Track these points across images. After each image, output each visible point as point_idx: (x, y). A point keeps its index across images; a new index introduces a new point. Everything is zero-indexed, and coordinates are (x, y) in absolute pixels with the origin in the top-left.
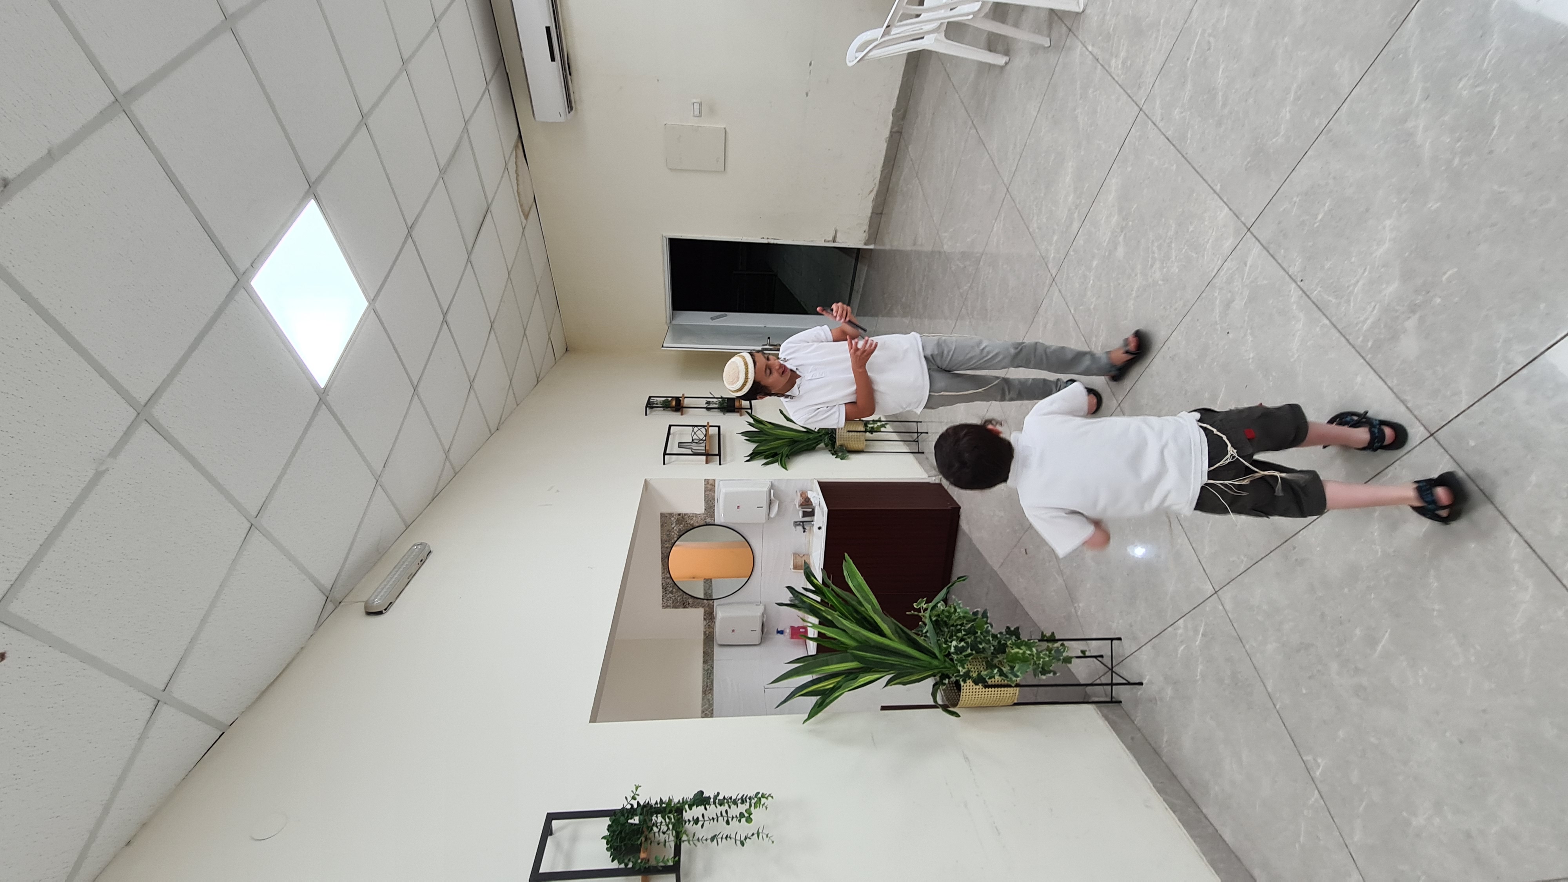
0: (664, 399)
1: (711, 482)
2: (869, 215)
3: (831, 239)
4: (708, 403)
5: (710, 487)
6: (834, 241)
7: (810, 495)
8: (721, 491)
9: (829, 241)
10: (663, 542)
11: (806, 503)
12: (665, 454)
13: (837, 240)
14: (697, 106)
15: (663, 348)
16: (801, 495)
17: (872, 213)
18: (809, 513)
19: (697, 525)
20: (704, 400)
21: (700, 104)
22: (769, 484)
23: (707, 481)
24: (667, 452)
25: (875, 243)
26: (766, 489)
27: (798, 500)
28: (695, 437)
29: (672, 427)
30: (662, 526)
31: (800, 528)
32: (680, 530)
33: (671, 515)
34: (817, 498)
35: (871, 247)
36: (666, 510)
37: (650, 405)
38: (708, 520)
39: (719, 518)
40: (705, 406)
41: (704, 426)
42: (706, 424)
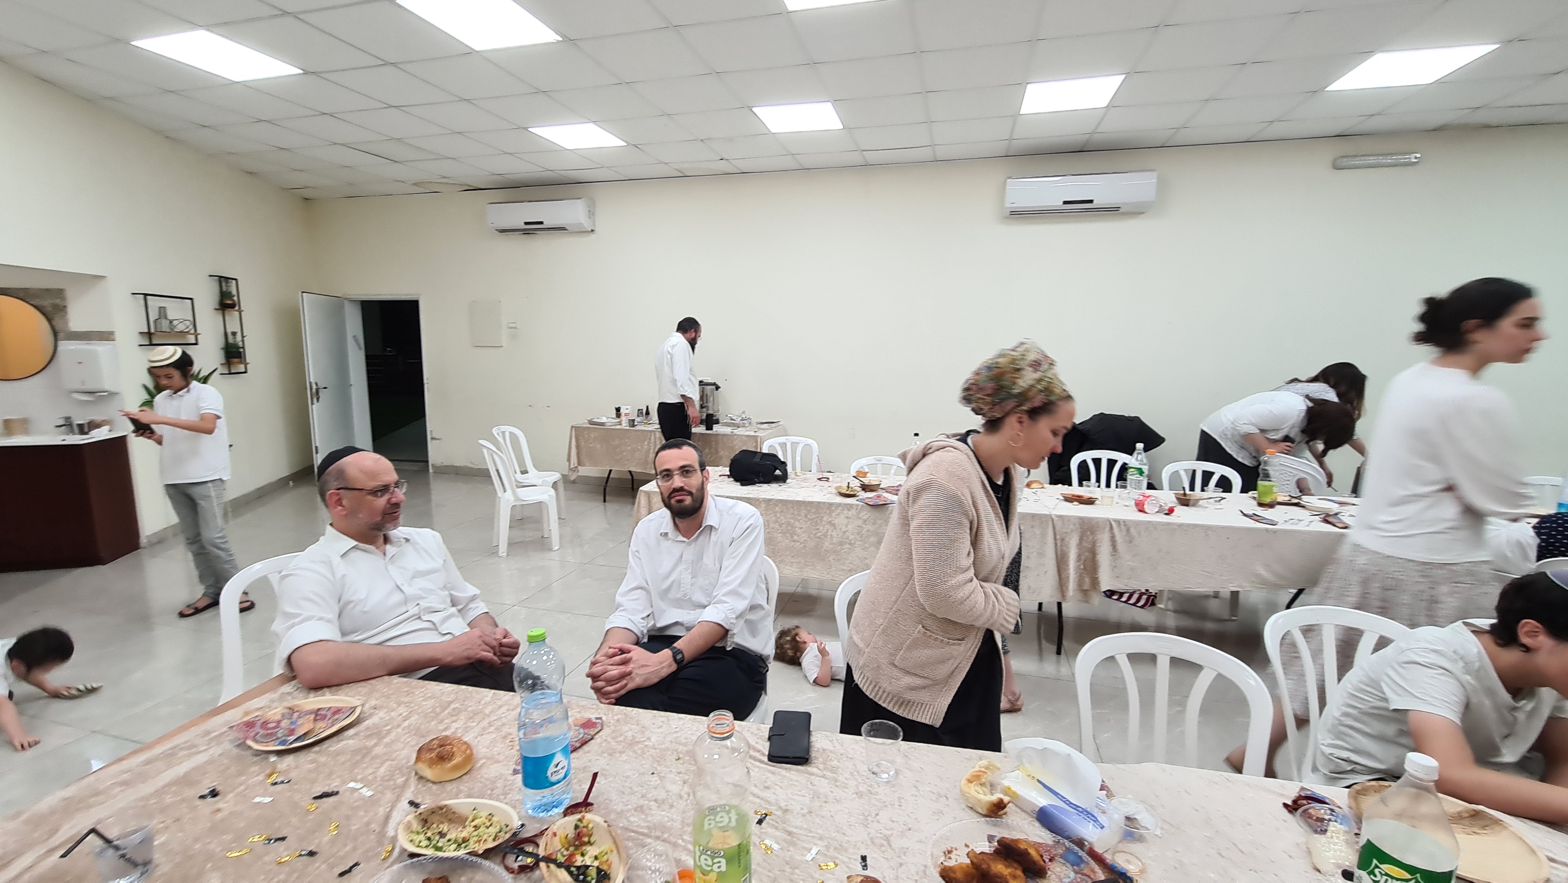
0: (234, 292)
1: (112, 336)
2: (455, 465)
3: (434, 436)
4: (234, 334)
5: (106, 336)
6: (432, 439)
7: (106, 429)
8: (100, 348)
9: (431, 434)
10: (25, 290)
11: (93, 425)
12: (146, 295)
13: (434, 441)
14: (514, 325)
15: (300, 293)
16: (104, 421)
17: (457, 467)
18: (83, 429)
19: (54, 323)
20: (238, 330)
21: (515, 328)
22: (113, 390)
23: (111, 333)
24: (148, 297)
25: (435, 472)
26: (107, 387)
27: (98, 418)
28: (175, 323)
29: (189, 301)
30: (47, 290)
31: (62, 422)
32: (44, 307)
33: (63, 299)
34: (100, 434)
35: (431, 470)
36: (69, 294)
37: (223, 280)
38: (61, 335)
39: (65, 346)
40: (229, 331)
41: (196, 331)
42: (198, 332)
